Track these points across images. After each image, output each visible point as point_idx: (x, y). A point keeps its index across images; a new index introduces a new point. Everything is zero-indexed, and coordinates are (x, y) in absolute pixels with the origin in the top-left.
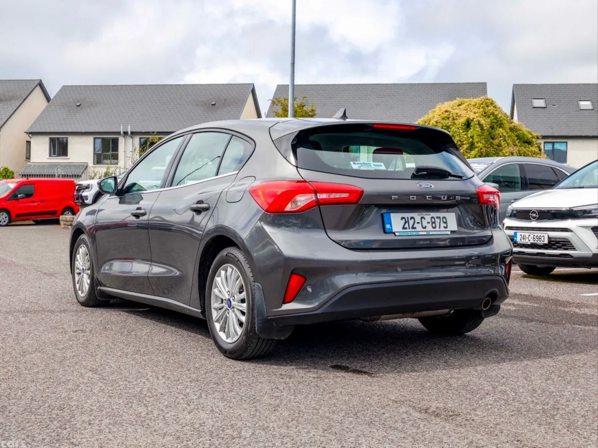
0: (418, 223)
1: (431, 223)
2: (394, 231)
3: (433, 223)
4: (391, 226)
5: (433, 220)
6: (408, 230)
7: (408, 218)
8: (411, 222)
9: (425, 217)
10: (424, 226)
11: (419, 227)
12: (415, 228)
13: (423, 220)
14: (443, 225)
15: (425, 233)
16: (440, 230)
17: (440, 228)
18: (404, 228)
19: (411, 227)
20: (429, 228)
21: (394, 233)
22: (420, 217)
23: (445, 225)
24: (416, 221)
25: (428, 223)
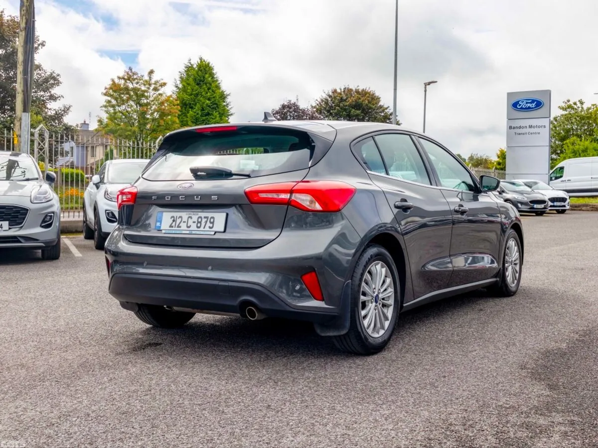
0: (184, 222)
1: (196, 222)
2: (162, 228)
3: (198, 222)
4: (161, 224)
5: (200, 220)
6: (174, 228)
7: (177, 217)
8: (178, 221)
9: (193, 216)
10: (189, 225)
11: (184, 226)
12: (180, 227)
13: (190, 219)
14: (209, 224)
15: (188, 232)
16: (204, 230)
17: (204, 228)
18: (171, 226)
19: (177, 225)
20: (194, 227)
21: (161, 230)
22: (188, 216)
23: (211, 225)
24: (183, 220)
25: (194, 222)
